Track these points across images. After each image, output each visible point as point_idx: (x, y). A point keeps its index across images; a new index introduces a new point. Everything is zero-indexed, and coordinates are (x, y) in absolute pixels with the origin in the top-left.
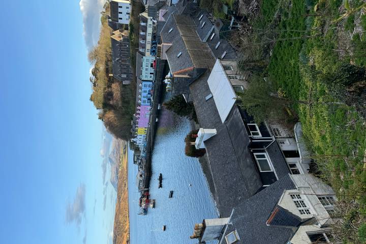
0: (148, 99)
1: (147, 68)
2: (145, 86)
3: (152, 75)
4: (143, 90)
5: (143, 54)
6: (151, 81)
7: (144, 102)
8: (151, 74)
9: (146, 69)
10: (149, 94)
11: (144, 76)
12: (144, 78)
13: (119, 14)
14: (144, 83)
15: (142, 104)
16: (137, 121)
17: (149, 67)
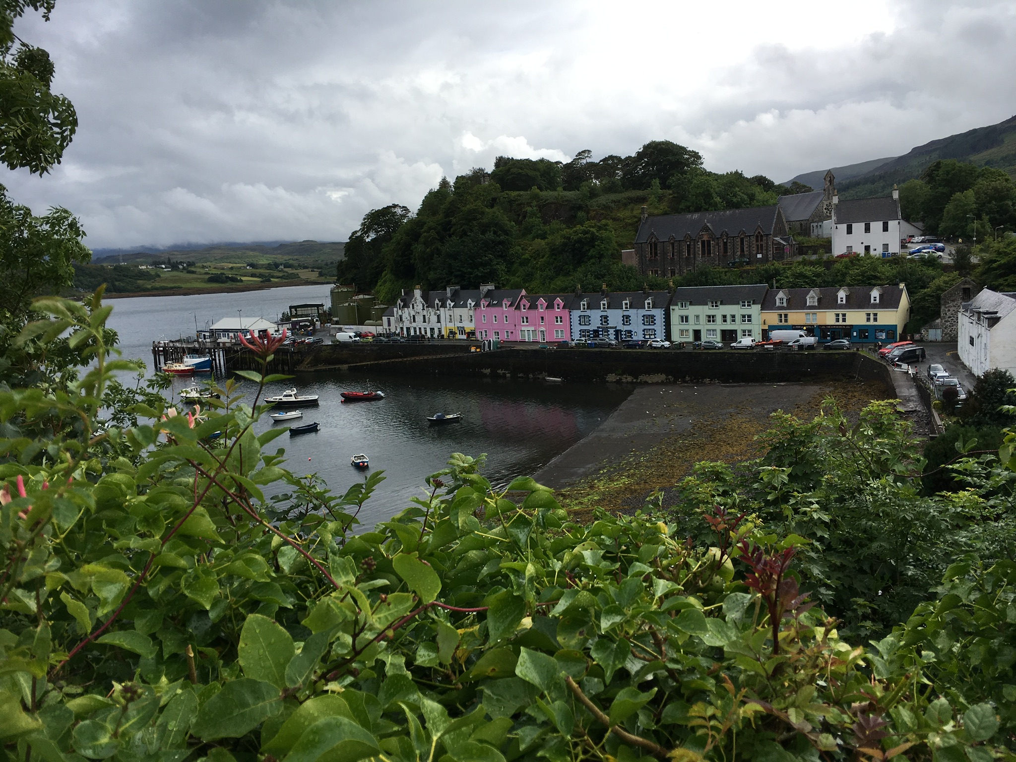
0: (596, 332)
1: (719, 319)
2: (650, 320)
3: (691, 339)
4: (632, 312)
5: (767, 304)
6: (668, 337)
7: (585, 320)
8: (697, 334)
9: (711, 318)
10: (618, 332)
11: (684, 312)
12: (677, 312)
13: (862, 225)
14: (659, 314)
15: (576, 314)
16: (506, 302)
17: (719, 326)
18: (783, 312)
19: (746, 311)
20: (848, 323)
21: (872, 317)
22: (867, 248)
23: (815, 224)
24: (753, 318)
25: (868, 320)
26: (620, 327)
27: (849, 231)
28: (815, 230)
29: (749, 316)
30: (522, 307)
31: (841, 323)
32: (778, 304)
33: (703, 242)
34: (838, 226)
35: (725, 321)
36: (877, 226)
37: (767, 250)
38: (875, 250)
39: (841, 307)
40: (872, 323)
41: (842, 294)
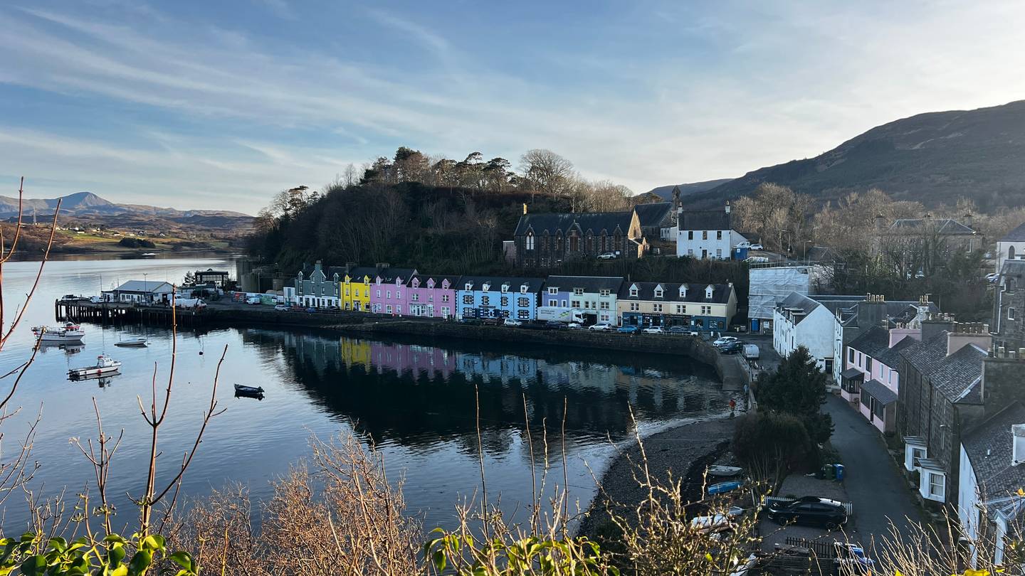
0: (477, 310)
2: (523, 301)
4: (510, 295)
5: (622, 294)
7: (468, 300)
9: (576, 304)
10: (496, 312)
13: (701, 233)
14: (532, 297)
15: (461, 293)
16: (399, 280)
17: (582, 310)
18: (635, 302)
19: (604, 299)
20: (687, 314)
21: (706, 310)
22: (705, 252)
23: (664, 229)
24: (610, 306)
25: (704, 312)
26: (498, 307)
27: (691, 237)
28: (664, 234)
29: (607, 304)
30: (413, 285)
31: (681, 313)
32: (631, 295)
33: (571, 239)
34: (681, 231)
35: (587, 307)
36: (712, 234)
37: (624, 248)
38: (711, 254)
39: (682, 300)
40: (706, 314)
41: (683, 289)
